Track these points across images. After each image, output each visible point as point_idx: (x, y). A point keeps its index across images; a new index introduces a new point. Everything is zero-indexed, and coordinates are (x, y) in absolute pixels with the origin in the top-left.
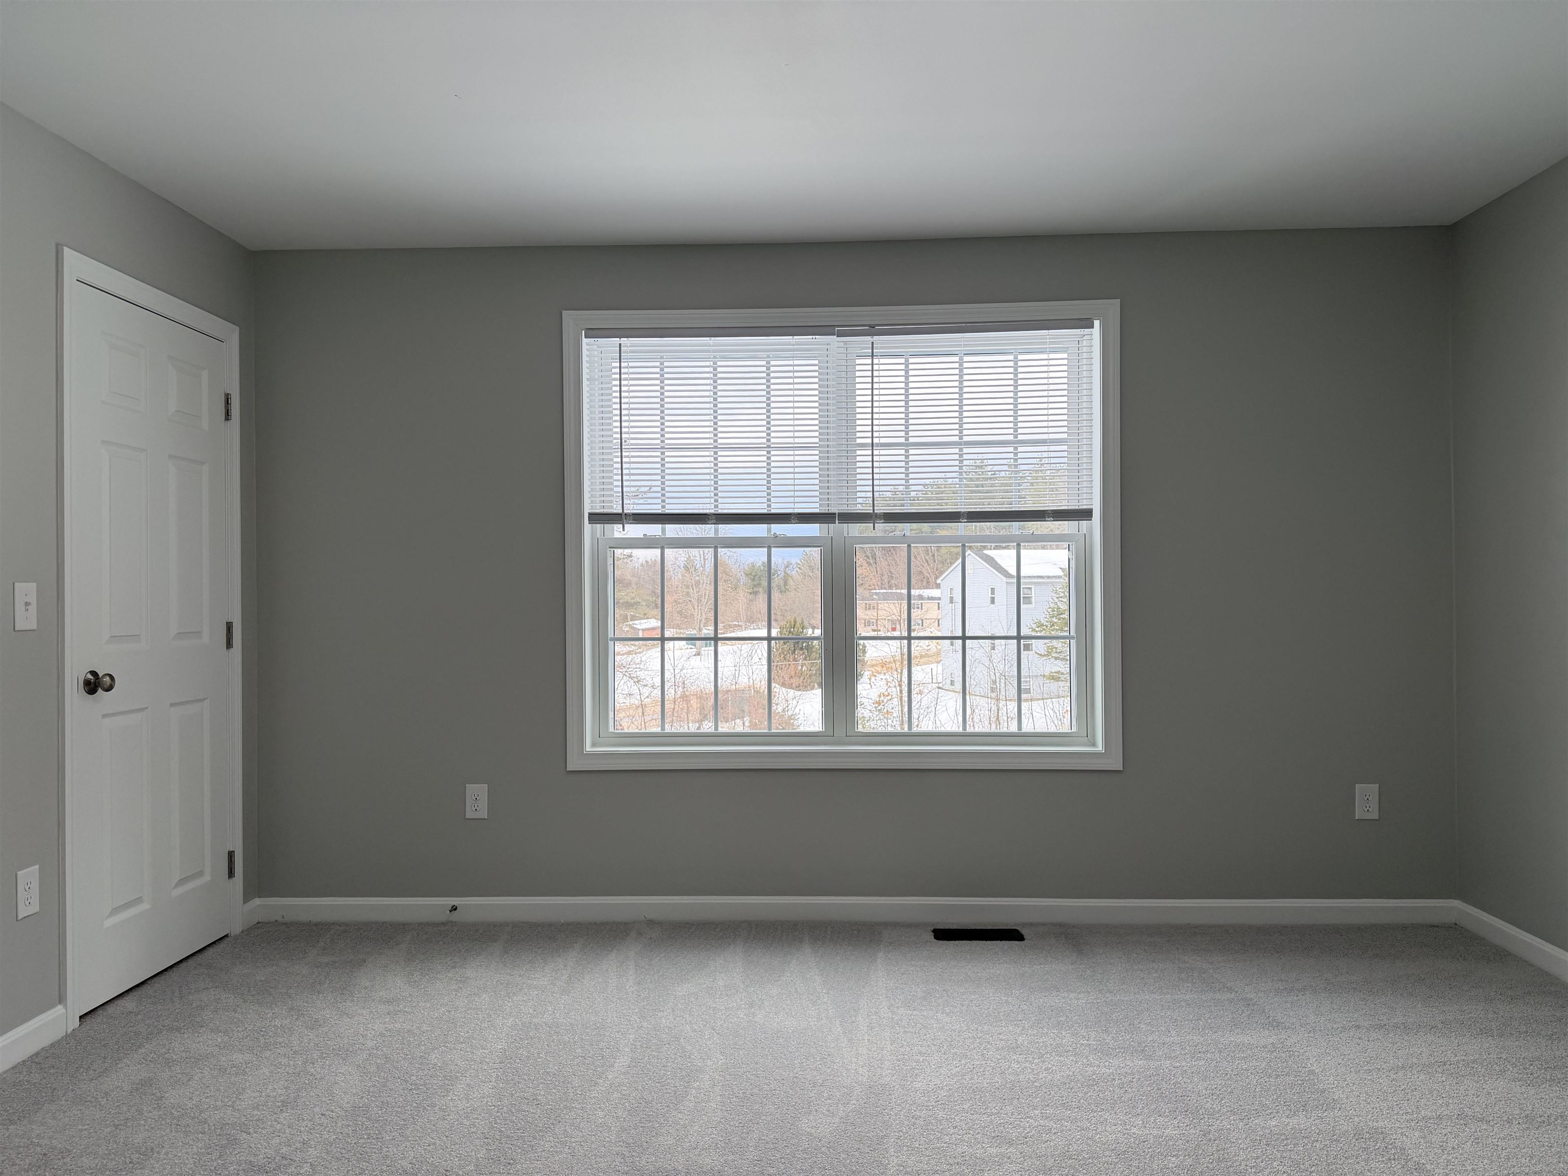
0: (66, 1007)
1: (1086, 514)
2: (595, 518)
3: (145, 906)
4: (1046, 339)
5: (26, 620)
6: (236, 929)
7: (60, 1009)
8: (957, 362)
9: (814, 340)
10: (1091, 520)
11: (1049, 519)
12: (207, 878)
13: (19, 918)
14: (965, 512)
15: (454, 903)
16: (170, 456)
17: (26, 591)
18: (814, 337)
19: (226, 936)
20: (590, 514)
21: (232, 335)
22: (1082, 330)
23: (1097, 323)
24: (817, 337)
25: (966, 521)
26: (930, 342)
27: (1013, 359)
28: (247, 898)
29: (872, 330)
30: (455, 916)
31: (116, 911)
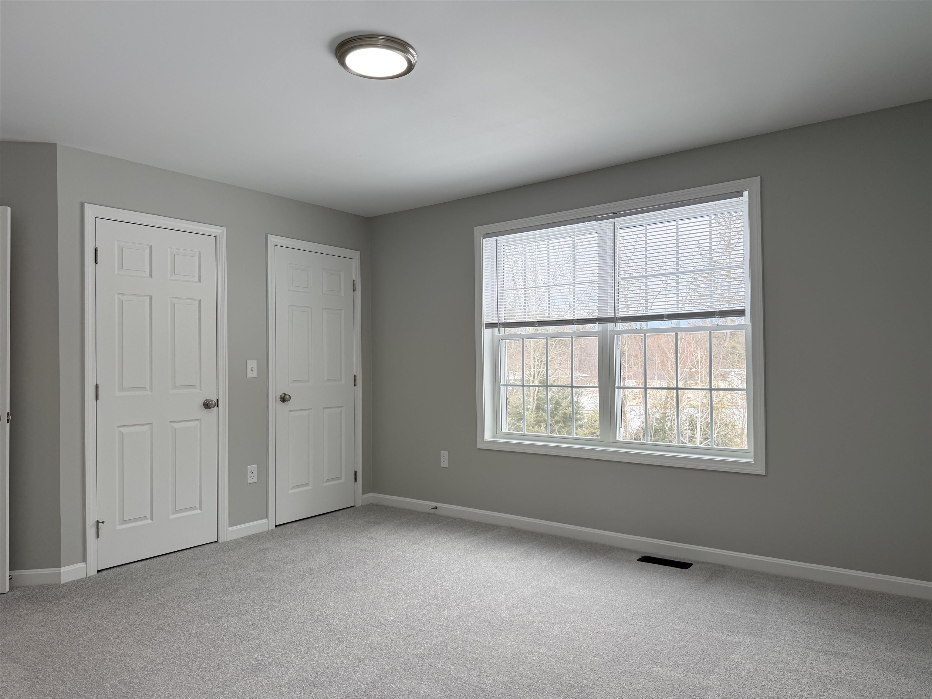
0: (268, 520)
1: (740, 313)
2: (489, 326)
3: (309, 488)
4: (715, 206)
5: (252, 374)
6: (358, 504)
7: (266, 520)
8: (675, 225)
9: (587, 225)
10: (745, 316)
11: (718, 316)
12: (343, 480)
13: (248, 483)
14: (666, 315)
15: (437, 505)
16: (324, 309)
17: (252, 365)
18: (587, 223)
19: (353, 506)
20: (486, 324)
21: (356, 255)
22: (739, 198)
23: (746, 193)
24: (588, 223)
25: (667, 319)
26: (654, 216)
27: (708, 219)
28: (364, 493)
29: (616, 215)
30: (436, 511)
31: (294, 487)
